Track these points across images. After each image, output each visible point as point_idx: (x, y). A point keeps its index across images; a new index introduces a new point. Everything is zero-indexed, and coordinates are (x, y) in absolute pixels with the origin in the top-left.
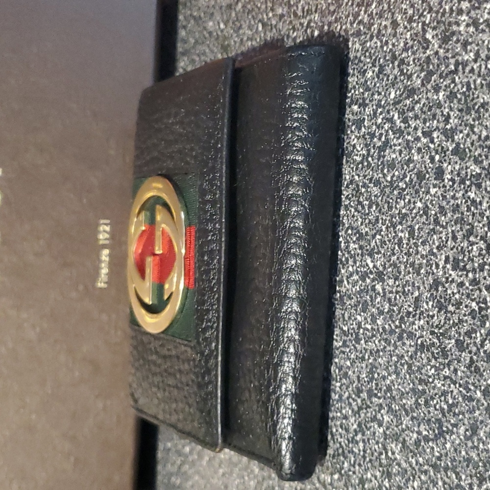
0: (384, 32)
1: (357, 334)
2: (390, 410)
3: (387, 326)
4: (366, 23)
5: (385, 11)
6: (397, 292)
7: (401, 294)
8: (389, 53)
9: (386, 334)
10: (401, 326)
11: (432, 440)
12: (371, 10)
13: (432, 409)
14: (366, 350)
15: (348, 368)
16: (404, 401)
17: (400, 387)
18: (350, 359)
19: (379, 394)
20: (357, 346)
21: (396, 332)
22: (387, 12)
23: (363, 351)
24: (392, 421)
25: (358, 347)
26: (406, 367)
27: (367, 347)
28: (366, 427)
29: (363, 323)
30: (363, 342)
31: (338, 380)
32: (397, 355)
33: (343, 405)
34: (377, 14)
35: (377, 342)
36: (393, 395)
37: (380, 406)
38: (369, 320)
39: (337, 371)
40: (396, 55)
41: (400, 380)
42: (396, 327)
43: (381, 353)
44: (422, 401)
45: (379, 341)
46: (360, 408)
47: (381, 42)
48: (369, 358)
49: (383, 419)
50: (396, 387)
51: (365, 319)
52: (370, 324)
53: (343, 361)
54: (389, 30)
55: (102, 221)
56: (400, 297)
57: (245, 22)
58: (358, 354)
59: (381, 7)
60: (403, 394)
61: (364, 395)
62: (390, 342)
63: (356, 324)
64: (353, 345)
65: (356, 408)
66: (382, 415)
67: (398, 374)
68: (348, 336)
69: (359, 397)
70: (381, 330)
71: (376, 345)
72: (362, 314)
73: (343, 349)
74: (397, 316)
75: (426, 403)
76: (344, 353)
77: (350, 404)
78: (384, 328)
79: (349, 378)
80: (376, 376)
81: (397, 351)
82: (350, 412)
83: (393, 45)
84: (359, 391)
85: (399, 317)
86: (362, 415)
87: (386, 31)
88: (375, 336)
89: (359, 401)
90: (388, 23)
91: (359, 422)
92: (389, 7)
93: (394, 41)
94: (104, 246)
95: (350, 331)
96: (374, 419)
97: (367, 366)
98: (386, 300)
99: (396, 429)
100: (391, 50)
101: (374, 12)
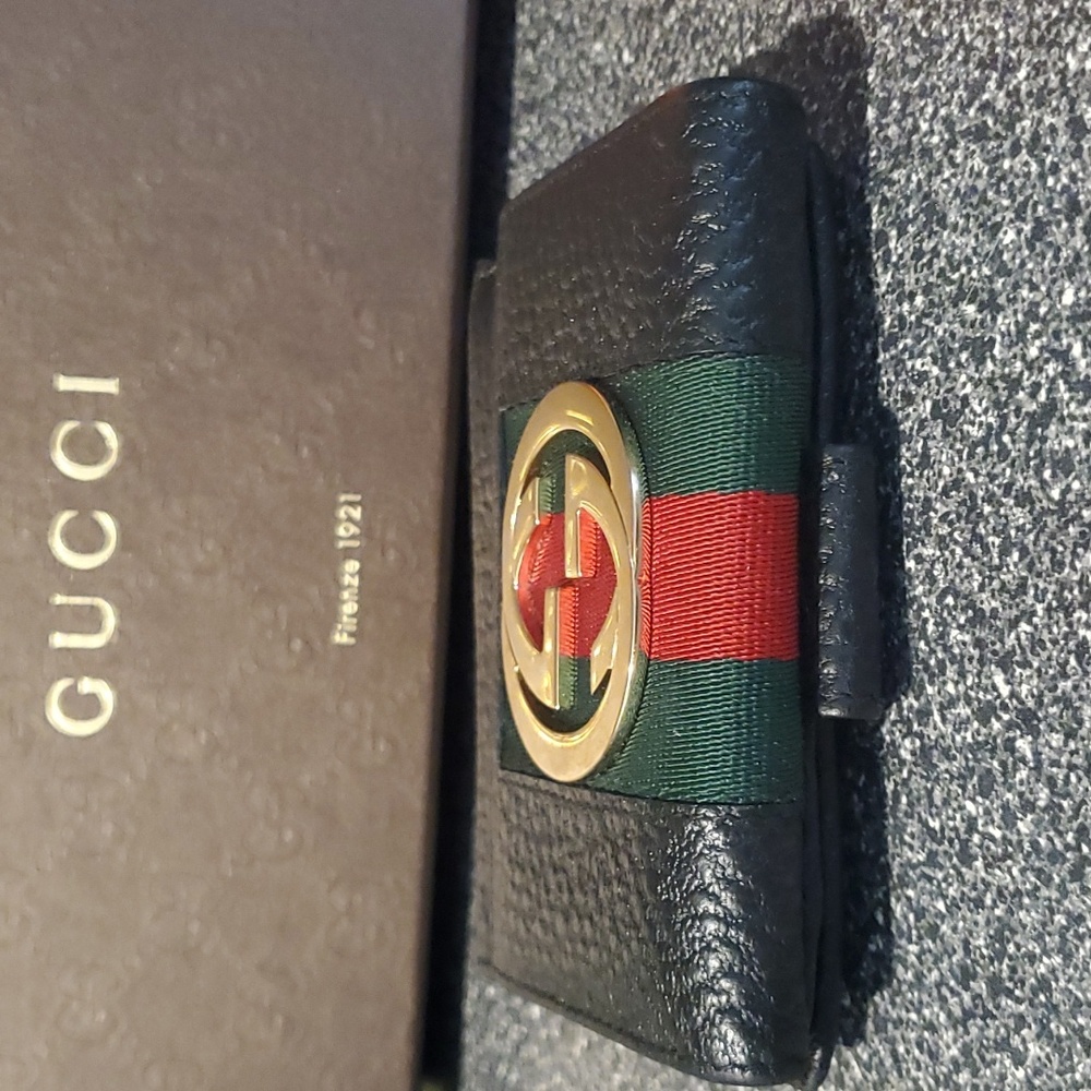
0: (1049, 142)
1: (965, 844)
2: (1044, 1033)
3: (1043, 841)
4: (1000, 112)
5: (1051, 92)
6: (1072, 767)
7: (1081, 773)
8: (1061, 194)
9: (1040, 859)
10: (1079, 849)
12: (1015, 82)
14: (987, 885)
15: (941, 916)
16: (1081, 1020)
17: (1071, 986)
18: (945, 897)
19: (1017, 992)
20: (964, 870)
21: (1065, 860)
22: (1058, 93)
23: (981, 886)
24: (1048, 1057)
25: (968, 875)
27: (989, 878)
28: (983, 1059)
29: (980, 822)
30: (979, 864)
31: (914, 938)
32: (1068, 914)
33: (925, 998)
34: (1030, 94)
35: (1015, 871)
36: (1054, 1002)
37: (1021, 1020)
38: (997, 817)
39: (911, 917)
40: (1078, 202)
41: (1071, 970)
42: (1067, 847)
43: (1026, 901)
45: (1023, 871)
46: (968, 1015)
47: (1041, 162)
48: (995, 905)
49: (1027, 1049)
50: (1062, 983)
51: (987, 812)
52: (1000, 828)
53: (926, 897)
54: (1063, 140)
55: (343, 498)
56: (1079, 779)
57: (687, 58)
58: (965, 889)
59: (1041, 80)
60: (1078, 1003)
61: (980, 986)
62: (1050, 879)
63: (963, 820)
64: (954, 867)
65: (958, 1012)
66: (1024, 1041)
67: (1068, 957)
68: (940, 843)
69: (967, 988)
70: (1027, 846)
71: (1013, 878)
72: (979, 799)
73: (928, 871)
74: (1070, 821)
76: (930, 879)
77: (943, 999)
78: (1035, 844)
79: (942, 940)
80: (1011, 948)
81: (1066, 903)
82: (943, 1017)
83: (1073, 177)
84: (966, 977)
85: (1075, 825)
86: (974, 1031)
87: (1053, 140)
88: (1010, 857)
89: (966, 997)
90: (1060, 122)
91: (965, 1045)
92: (1063, 82)
93: (1074, 167)
94: (348, 553)
95: (947, 832)
96: (1003, 1045)
97: (988, 922)
98: (1043, 779)
99: (1057, 1077)
100: (1066, 189)
101: (1024, 88)
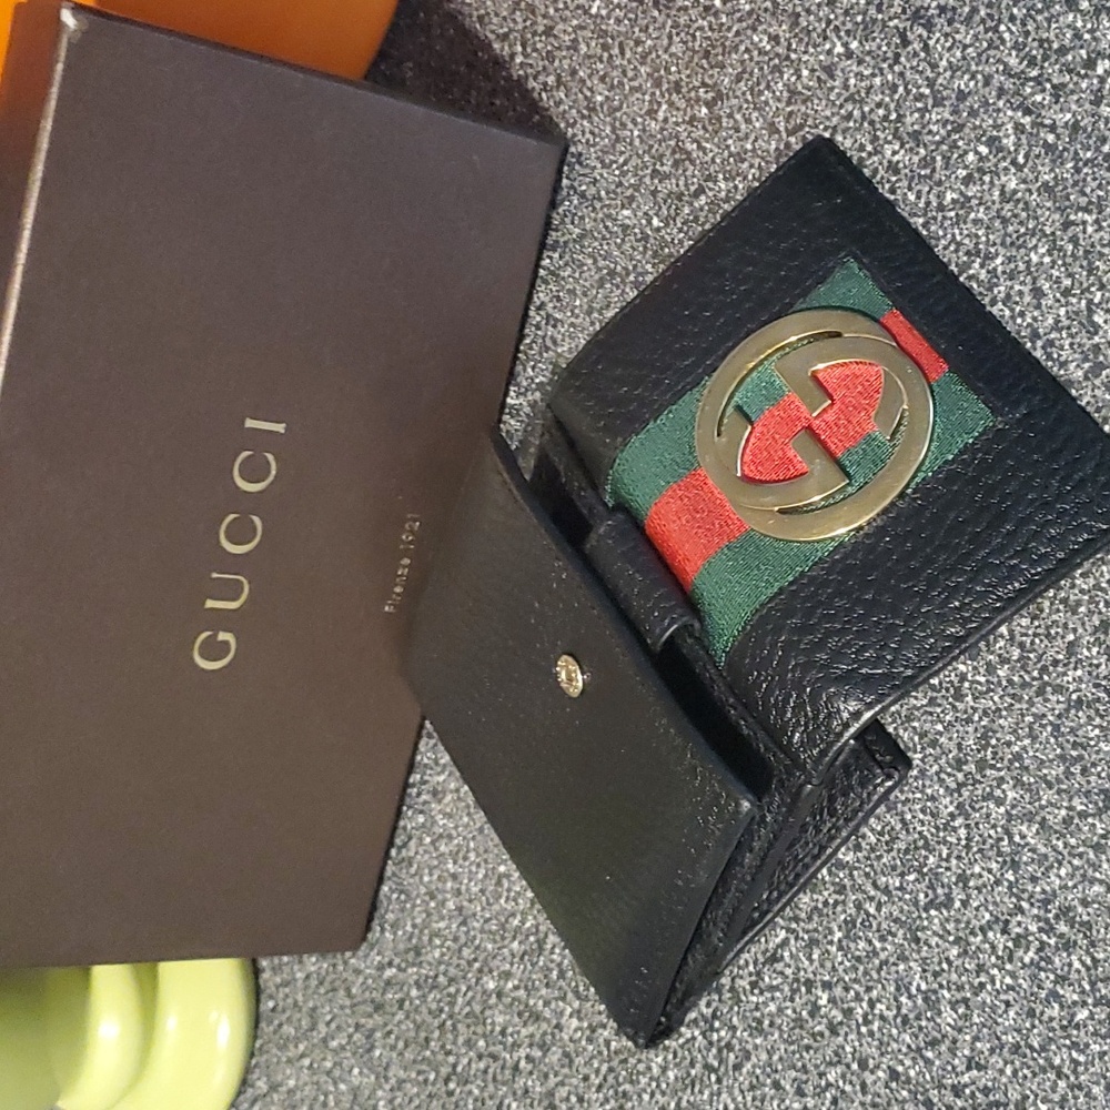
0: (1018, 299)
1: (958, 690)
2: (1018, 782)
3: (1016, 679)
4: (982, 281)
5: (1019, 272)
6: (1035, 635)
7: (1043, 637)
8: (1026, 327)
9: (1013, 688)
10: (1041, 678)
11: (1093, 815)
12: (993, 265)
13: (1092, 778)
14: (975, 710)
15: (941, 734)
16: (1045, 771)
17: (1037, 754)
18: (942, 722)
19: (999, 765)
20: (957, 704)
21: (1033, 686)
22: (1024, 274)
23: (970, 711)
24: (1022, 797)
25: (960, 706)
26: (1049, 729)
27: (977, 705)
28: (973, 808)
29: (969, 675)
30: (969, 698)
31: (919, 750)
32: (1034, 715)
33: (928, 783)
34: (1004, 272)
35: (996, 698)
36: (1026, 764)
37: (1001, 780)
38: (982, 670)
39: (916, 738)
40: (1038, 333)
41: (1038, 745)
42: (1034, 679)
43: (1004, 713)
44: (1076, 769)
45: (1001, 697)
46: (960, 785)
47: (1012, 310)
48: (981, 719)
49: (1006, 796)
50: (1031, 754)
51: (975, 668)
52: (984, 676)
53: (928, 725)
54: (1027, 299)
56: (1041, 641)
58: (958, 715)
59: (1012, 266)
60: (1042, 762)
61: (972, 767)
62: (1022, 698)
63: (956, 675)
64: (950, 704)
65: (953, 786)
66: (1004, 791)
67: (1034, 738)
68: (939, 691)
69: (960, 770)
70: (1004, 683)
71: (994, 702)
72: (969, 662)
73: (929, 709)
74: (1035, 664)
75: (1084, 771)
76: (931, 714)
77: (941, 781)
78: (1010, 681)
79: (941, 747)
80: (993, 742)
81: (1034, 710)
82: (942, 791)
83: (1035, 319)
84: (959, 764)
85: (1039, 666)
86: (966, 794)
87: (1021, 298)
88: (993, 691)
89: (960, 776)
90: (1026, 289)
91: (959, 804)
92: (1028, 268)
93: (1036, 314)
95: (944, 685)
96: (988, 797)
97: (976, 730)
98: (1016, 644)
99: (1028, 806)
100: (1029, 325)
101: (1000, 269)
